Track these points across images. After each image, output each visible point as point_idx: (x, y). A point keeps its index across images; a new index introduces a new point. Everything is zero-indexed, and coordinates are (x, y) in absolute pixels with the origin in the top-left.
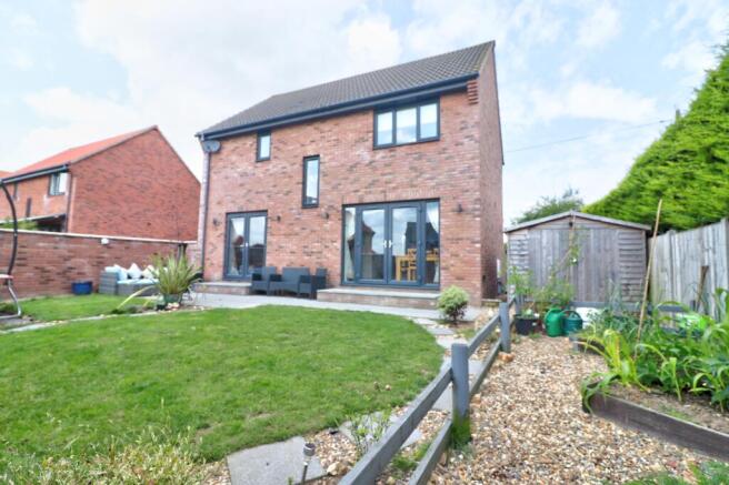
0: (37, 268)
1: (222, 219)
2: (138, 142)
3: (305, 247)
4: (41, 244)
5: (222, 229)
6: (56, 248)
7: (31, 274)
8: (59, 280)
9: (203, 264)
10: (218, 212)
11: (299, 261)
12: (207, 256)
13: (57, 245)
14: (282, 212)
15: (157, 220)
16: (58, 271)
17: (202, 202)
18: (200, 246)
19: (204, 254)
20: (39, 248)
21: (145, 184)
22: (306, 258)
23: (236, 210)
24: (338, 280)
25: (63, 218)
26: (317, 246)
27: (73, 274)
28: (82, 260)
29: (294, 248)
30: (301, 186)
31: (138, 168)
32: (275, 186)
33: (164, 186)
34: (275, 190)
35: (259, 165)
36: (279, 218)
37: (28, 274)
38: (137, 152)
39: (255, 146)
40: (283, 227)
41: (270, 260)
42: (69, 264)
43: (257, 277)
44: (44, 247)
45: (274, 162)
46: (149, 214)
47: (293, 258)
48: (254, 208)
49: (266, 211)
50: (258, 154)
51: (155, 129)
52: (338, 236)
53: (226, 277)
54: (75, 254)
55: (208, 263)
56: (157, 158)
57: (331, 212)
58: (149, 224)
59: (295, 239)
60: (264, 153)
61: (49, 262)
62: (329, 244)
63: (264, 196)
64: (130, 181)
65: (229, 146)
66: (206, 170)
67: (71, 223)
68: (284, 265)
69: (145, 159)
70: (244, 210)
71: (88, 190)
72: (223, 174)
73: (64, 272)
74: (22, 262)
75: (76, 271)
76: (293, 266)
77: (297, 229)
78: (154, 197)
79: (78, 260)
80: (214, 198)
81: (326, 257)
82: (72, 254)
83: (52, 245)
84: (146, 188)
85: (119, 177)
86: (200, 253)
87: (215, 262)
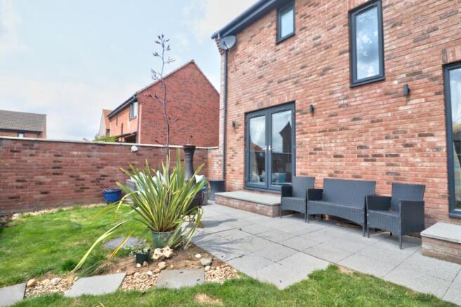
0: (72, 176)
1: (241, 121)
2: (181, 74)
3: (361, 147)
4: (75, 153)
5: (241, 132)
6: (89, 156)
7: (67, 183)
8: (93, 188)
9: (225, 170)
10: (236, 113)
11: (351, 169)
12: (228, 162)
13: (90, 154)
14: (318, 100)
15: (197, 134)
16: (93, 179)
17: (222, 105)
18: (221, 151)
19: (225, 160)
20: (73, 156)
21: (188, 106)
22: (364, 164)
23: (255, 108)
24: (444, 206)
25: (136, 134)
26: (386, 146)
27: (106, 181)
28: (114, 168)
29: (341, 150)
30: (347, 55)
31: (182, 94)
32: (303, 67)
33: (201, 107)
34: (305, 72)
35: (281, 46)
36: (313, 109)
37: (63, 183)
38: (181, 82)
39: (274, 26)
40: (318, 121)
41: (301, 167)
42: (102, 172)
43: (287, 192)
44: (78, 156)
45: (300, 36)
46: (192, 129)
47: (339, 164)
48: (277, 102)
49: (293, 102)
50: (278, 34)
51: (192, 63)
52: (437, 123)
53: (248, 186)
54: (107, 162)
55: (229, 170)
56: (194, 85)
57: (415, 83)
58: (191, 137)
59: (340, 137)
60: (286, 30)
61: (83, 171)
62: (416, 140)
63: (289, 85)
64: (176, 105)
65: (245, 37)
66: (223, 72)
67: (139, 138)
68: (325, 175)
69: (186, 86)
70: (265, 106)
71: (150, 113)
72: (241, 70)
73: (98, 180)
74: (58, 171)
75: (109, 178)
76: (340, 177)
77: (343, 121)
78: (194, 116)
79: (109, 167)
80: (232, 98)
81: (407, 163)
82: (104, 162)
83: (86, 153)
84: (189, 109)
85: (170, 101)
86: (222, 158)
87: (236, 168)
